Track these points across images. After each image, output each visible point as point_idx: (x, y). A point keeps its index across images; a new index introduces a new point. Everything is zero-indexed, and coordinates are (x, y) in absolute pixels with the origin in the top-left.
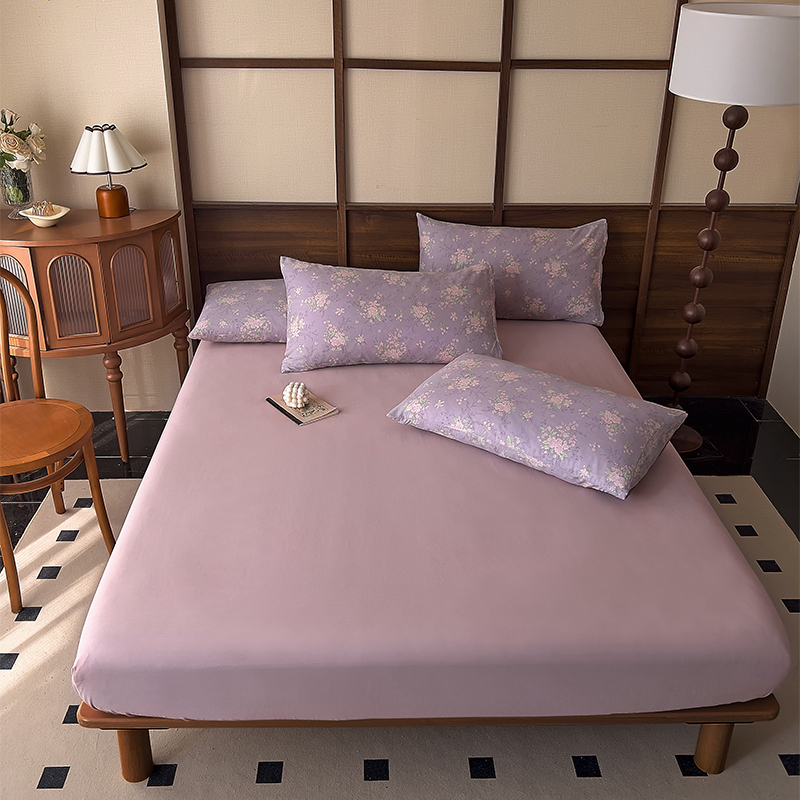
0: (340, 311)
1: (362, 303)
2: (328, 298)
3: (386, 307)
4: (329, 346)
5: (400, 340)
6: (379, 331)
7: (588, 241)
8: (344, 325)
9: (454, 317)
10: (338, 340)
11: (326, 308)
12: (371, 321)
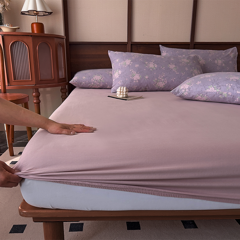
0: (137, 66)
1: (146, 63)
2: (131, 61)
3: (157, 64)
4: (132, 80)
5: (164, 78)
6: (155, 73)
7: (231, 53)
8: (139, 71)
9: (187, 69)
10: (137, 77)
11: (130, 65)
12: (151, 69)
